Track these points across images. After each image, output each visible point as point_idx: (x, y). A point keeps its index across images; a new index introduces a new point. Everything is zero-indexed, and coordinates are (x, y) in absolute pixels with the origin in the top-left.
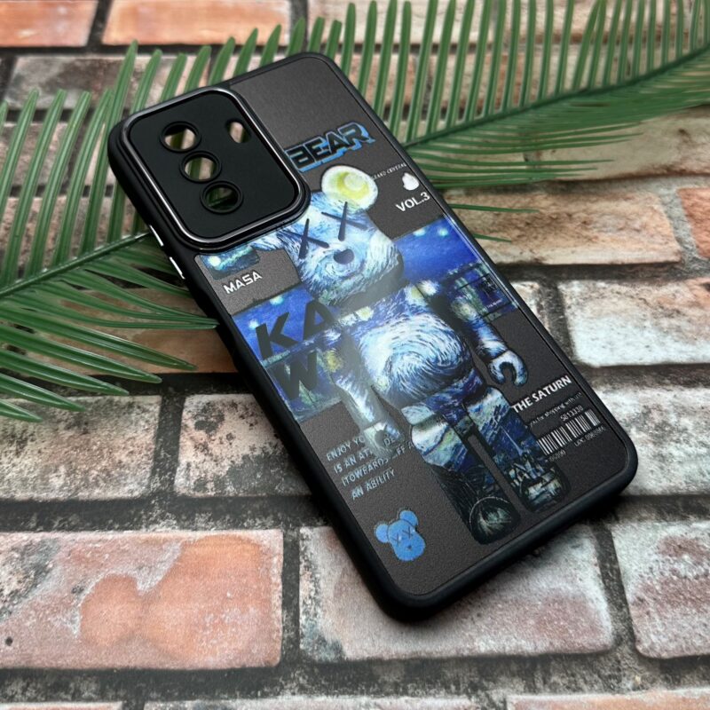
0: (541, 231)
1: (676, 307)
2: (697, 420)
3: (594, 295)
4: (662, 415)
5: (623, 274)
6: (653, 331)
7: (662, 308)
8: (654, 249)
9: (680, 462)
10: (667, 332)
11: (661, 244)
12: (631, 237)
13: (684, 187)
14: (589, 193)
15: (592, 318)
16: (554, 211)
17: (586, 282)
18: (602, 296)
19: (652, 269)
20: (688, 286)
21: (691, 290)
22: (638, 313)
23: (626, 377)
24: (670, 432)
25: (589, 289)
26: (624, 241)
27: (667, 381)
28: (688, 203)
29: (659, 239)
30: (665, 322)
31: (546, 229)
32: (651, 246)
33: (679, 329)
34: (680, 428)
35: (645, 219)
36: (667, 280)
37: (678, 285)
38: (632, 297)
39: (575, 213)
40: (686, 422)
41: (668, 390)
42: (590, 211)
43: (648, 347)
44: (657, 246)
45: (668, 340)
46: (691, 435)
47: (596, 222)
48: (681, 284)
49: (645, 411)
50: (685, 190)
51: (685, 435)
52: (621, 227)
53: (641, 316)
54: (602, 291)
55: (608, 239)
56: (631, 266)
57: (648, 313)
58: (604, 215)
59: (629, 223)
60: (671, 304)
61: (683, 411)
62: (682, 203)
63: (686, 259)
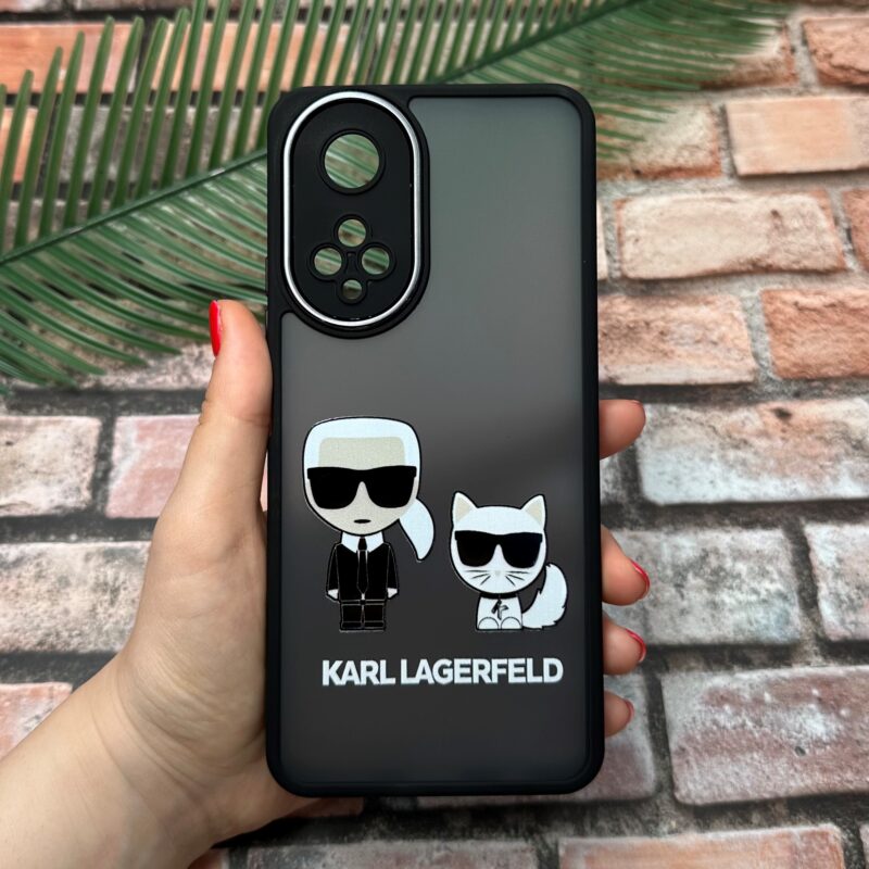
0: (617, 343)
1: (744, 436)
2: (752, 564)
3: (665, 421)
4: (718, 558)
5: (695, 396)
6: (719, 464)
7: (730, 437)
8: (729, 367)
9: (731, 611)
10: (732, 466)
11: (736, 360)
12: (707, 352)
13: (769, 287)
14: (670, 296)
15: (660, 449)
16: (632, 318)
17: (657, 406)
18: (673, 423)
19: (725, 391)
20: (759, 412)
21: (761, 416)
22: (706, 443)
23: (688, 517)
24: (725, 577)
25: (661, 414)
26: (699, 356)
27: (727, 522)
28: (770, 308)
29: (735, 354)
30: (732, 454)
31: (623, 341)
32: (726, 362)
33: (744, 463)
34: (735, 573)
35: (723, 329)
36: (739, 404)
37: (748, 410)
38: (702, 424)
39: (653, 321)
40: (742, 567)
41: (728, 532)
42: (668, 319)
43: (712, 482)
44: (732, 363)
45: (733, 475)
46: (743, 581)
47: (673, 333)
48: (752, 409)
49: (703, 554)
50: (768, 292)
51: (738, 581)
52: (698, 338)
53: (709, 447)
54: (673, 417)
55: (684, 354)
56: (705, 388)
57: (716, 444)
58: (682, 323)
59: (708, 333)
60: (739, 432)
61: (739, 555)
62: (764, 308)
63: (760, 379)
